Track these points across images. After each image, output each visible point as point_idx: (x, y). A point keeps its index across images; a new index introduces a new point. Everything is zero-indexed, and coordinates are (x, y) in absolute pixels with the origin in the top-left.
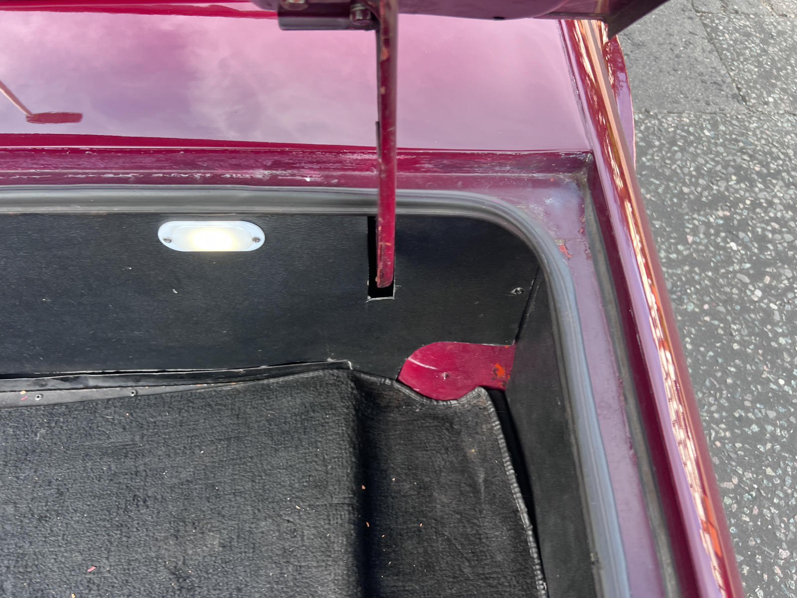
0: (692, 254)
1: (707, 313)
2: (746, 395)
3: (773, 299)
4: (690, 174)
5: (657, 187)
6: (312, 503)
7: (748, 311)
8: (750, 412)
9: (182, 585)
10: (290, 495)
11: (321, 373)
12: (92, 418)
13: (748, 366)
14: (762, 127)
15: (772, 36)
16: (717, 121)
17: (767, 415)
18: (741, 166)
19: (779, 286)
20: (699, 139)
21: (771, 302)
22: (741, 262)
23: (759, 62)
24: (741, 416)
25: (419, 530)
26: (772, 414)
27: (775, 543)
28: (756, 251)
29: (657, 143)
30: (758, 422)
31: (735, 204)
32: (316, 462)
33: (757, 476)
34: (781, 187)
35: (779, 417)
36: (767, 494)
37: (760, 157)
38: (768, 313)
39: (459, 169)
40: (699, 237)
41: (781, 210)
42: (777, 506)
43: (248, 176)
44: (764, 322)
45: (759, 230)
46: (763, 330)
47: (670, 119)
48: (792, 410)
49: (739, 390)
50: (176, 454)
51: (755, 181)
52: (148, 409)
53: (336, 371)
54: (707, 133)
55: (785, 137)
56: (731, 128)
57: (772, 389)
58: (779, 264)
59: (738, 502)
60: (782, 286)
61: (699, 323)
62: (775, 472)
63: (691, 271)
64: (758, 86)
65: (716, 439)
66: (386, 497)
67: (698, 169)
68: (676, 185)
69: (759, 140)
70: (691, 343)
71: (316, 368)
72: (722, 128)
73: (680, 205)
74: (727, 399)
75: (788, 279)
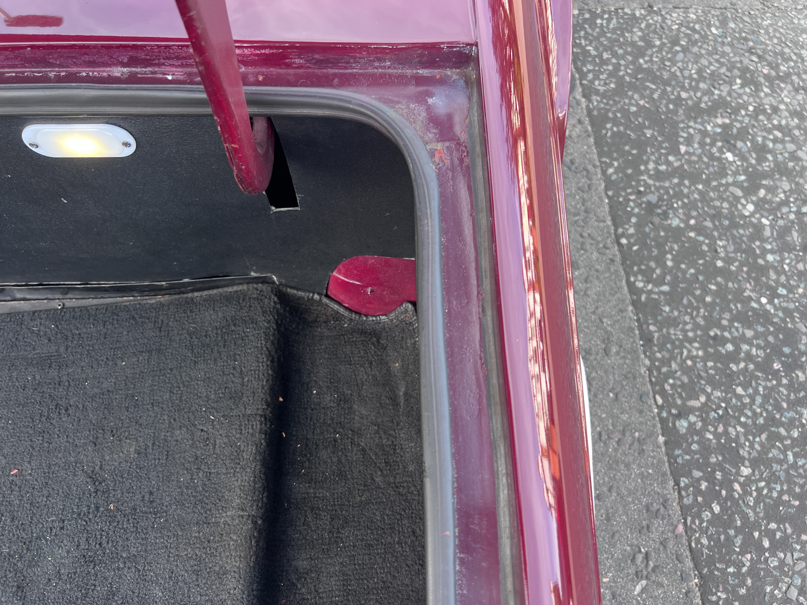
0: (682, 165)
1: (692, 228)
2: (724, 313)
3: (766, 214)
4: (690, 77)
5: (653, 91)
6: (226, 413)
7: (736, 226)
8: (726, 331)
9: (98, 488)
10: (205, 406)
11: (245, 287)
12: (18, 329)
13: (730, 285)
14: (776, 24)
16: (727, 17)
17: (744, 334)
18: (748, 68)
19: (774, 200)
20: (705, 38)
21: (762, 216)
22: (736, 173)
24: (716, 335)
25: (335, 441)
26: (749, 333)
27: (738, 460)
28: (754, 162)
29: (658, 43)
30: (734, 341)
31: (736, 111)
32: (233, 374)
33: (726, 394)
34: (789, 92)
35: (756, 337)
36: (734, 412)
37: (769, 58)
38: (759, 228)
39: (335, 64)
40: (693, 147)
41: (786, 117)
42: (744, 425)
43: (105, 74)
44: (752, 238)
45: (760, 139)
46: (750, 246)
47: (674, 15)
48: (772, 329)
49: (717, 308)
50: (98, 364)
51: (761, 84)
52: (73, 321)
53: (260, 285)
54: (714, 30)
55: (801, 36)
56: (741, 26)
57: (753, 308)
58: (777, 176)
59: (703, 420)
60: (778, 199)
61: (683, 239)
62: (745, 391)
63: (681, 184)
65: (688, 357)
66: (305, 409)
67: (700, 72)
68: (674, 89)
69: (771, 39)
70: (672, 260)
71: (240, 282)
72: (732, 25)
73: (675, 112)
74: (704, 317)
75: (785, 192)
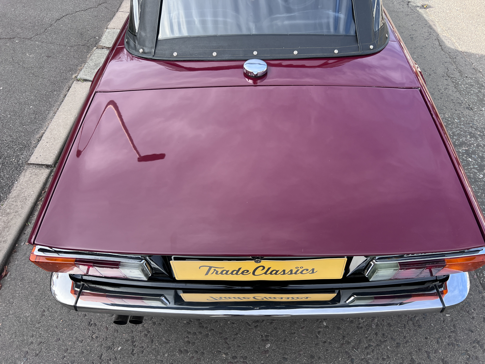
7: (478, 181)
14: (480, 119)
15: (483, 86)
16: (460, 116)
18: (472, 133)
20: (453, 123)
22: (474, 165)
23: (477, 95)
28: (480, 161)
31: (470, 145)
37: (480, 130)
45: (481, 155)
51: (478, 137)
54: (456, 121)
56: (466, 119)
64: (478, 104)
67: (453, 133)
69: (478, 123)
72: (463, 119)
